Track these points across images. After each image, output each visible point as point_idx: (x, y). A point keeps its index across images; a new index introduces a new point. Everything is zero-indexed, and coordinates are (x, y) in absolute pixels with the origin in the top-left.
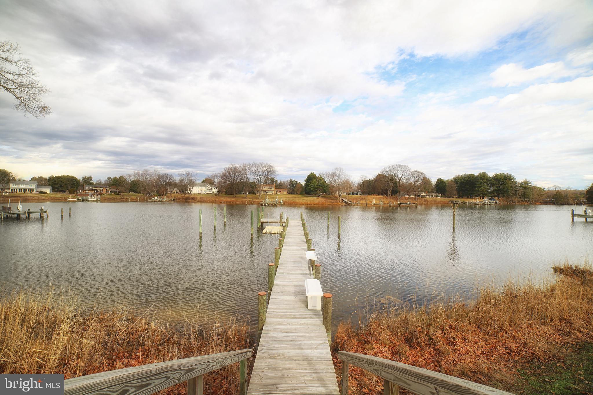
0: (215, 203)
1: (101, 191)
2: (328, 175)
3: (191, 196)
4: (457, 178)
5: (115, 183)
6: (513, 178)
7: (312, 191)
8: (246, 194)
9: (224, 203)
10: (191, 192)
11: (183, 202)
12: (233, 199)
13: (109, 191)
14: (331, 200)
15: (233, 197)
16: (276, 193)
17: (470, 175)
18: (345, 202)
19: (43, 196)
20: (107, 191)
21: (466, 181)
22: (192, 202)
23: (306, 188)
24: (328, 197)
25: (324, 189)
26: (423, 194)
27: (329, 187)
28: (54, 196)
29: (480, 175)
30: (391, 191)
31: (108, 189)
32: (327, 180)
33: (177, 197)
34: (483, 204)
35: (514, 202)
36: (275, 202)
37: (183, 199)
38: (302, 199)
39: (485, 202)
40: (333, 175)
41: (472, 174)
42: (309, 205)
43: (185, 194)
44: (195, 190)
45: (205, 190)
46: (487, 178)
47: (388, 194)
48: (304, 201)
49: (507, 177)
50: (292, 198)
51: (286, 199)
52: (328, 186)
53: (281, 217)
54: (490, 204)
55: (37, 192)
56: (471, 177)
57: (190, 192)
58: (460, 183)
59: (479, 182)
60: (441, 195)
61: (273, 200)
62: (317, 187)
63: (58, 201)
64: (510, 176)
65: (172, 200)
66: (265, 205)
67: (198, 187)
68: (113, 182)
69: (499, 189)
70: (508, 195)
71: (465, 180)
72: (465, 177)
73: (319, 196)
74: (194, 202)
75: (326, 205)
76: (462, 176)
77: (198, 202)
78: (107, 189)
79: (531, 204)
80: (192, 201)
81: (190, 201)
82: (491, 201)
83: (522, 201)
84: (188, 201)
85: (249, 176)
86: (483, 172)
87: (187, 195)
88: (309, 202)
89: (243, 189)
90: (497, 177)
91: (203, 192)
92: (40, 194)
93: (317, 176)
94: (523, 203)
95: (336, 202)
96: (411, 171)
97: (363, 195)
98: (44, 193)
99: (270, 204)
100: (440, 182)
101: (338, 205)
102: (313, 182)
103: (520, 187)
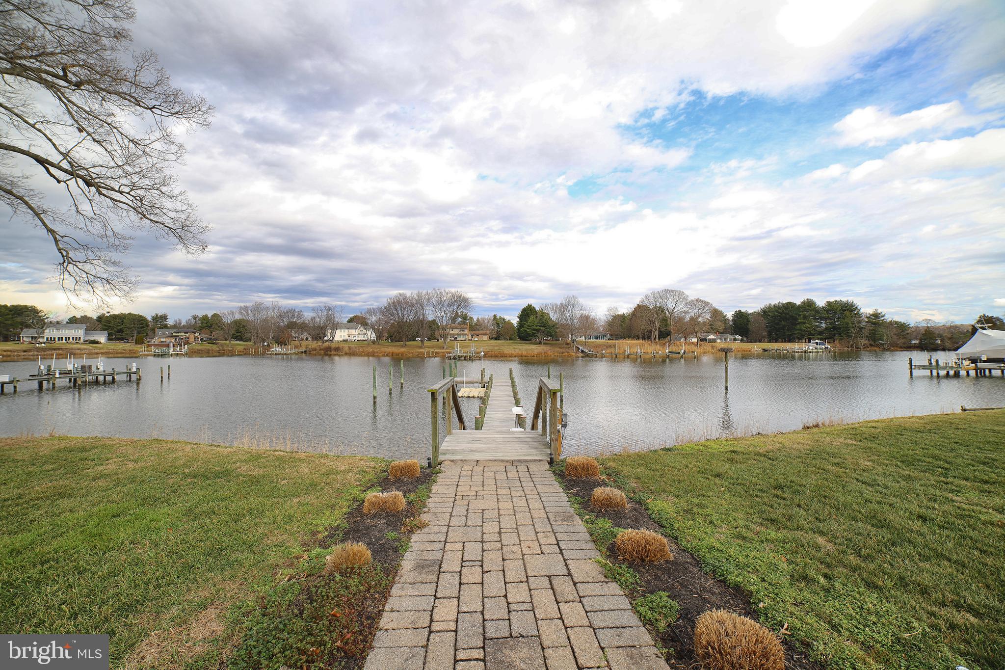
0: (373, 356)
1: (185, 338)
2: (555, 308)
3: (333, 345)
4: (767, 310)
5: (205, 325)
6: (856, 307)
7: (529, 335)
8: (422, 341)
9: (388, 355)
10: (333, 338)
11: (320, 355)
12: (403, 350)
13: (198, 338)
14: (559, 349)
15: (402, 346)
16: (470, 338)
17: (787, 304)
18: (582, 351)
19: (96, 348)
20: (196, 339)
21: (781, 313)
22: (335, 355)
23: (519, 329)
24: (555, 344)
25: (548, 332)
26: (712, 337)
27: (557, 328)
28: (112, 347)
29: (803, 303)
30: (657, 333)
31: (197, 334)
32: (554, 317)
33: (310, 347)
34: (806, 352)
35: (858, 348)
36: (470, 352)
37: (320, 350)
38: (514, 348)
39: (809, 348)
40: (562, 309)
41: (790, 303)
42: (524, 358)
43: (323, 342)
44: (340, 335)
45: (356, 334)
46: (815, 308)
47: (653, 338)
48: (517, 352)
49: (846, 307)
50: (497, 346)
51: (488, 349)
52: (555, 325)
53: (482, 375)
54: (816, 350)
55: (86, 342)
56: (790, 306)
57: (331, 339)
58: (772, 317)
59: (802, 316)
60: (740, 338)
61: (467, 350)
62: (537, 328)
63: (119, 355)
64: (852, 305)
65: (302, 352)
66: (455, 358)
67: (343, 330)
68: (202, 323)
69: (834, 327)
70: (849, 336)
71: (779, 313)
72: (779, 308)
73: (540, 343)
74: (339, 355)
75: (552, 358)
76: (774, 306)
77: (346, 354)
78: (195, 335)
79: (884, 350)
80: (335, 353)
81: (333, 353)
82: (818, 347)
83: (871, 345)
84: (329, 353)
85: (427, 312)
86: (807, 299)
87: (327, 344)
88: (525, 353)
89: (417, 333)
90: (831, 306)
91: (352, 338)
92: (91, 345)
93: (536, 309)
94: (873, 348)
95: (567, 352)
96: (689, 299)
97: (613, 340)
98: (97, 342)
99: (462, 356)
100: (740, 316)
101: (571, 356)
102: (530, 320)
103: (867, 322)
